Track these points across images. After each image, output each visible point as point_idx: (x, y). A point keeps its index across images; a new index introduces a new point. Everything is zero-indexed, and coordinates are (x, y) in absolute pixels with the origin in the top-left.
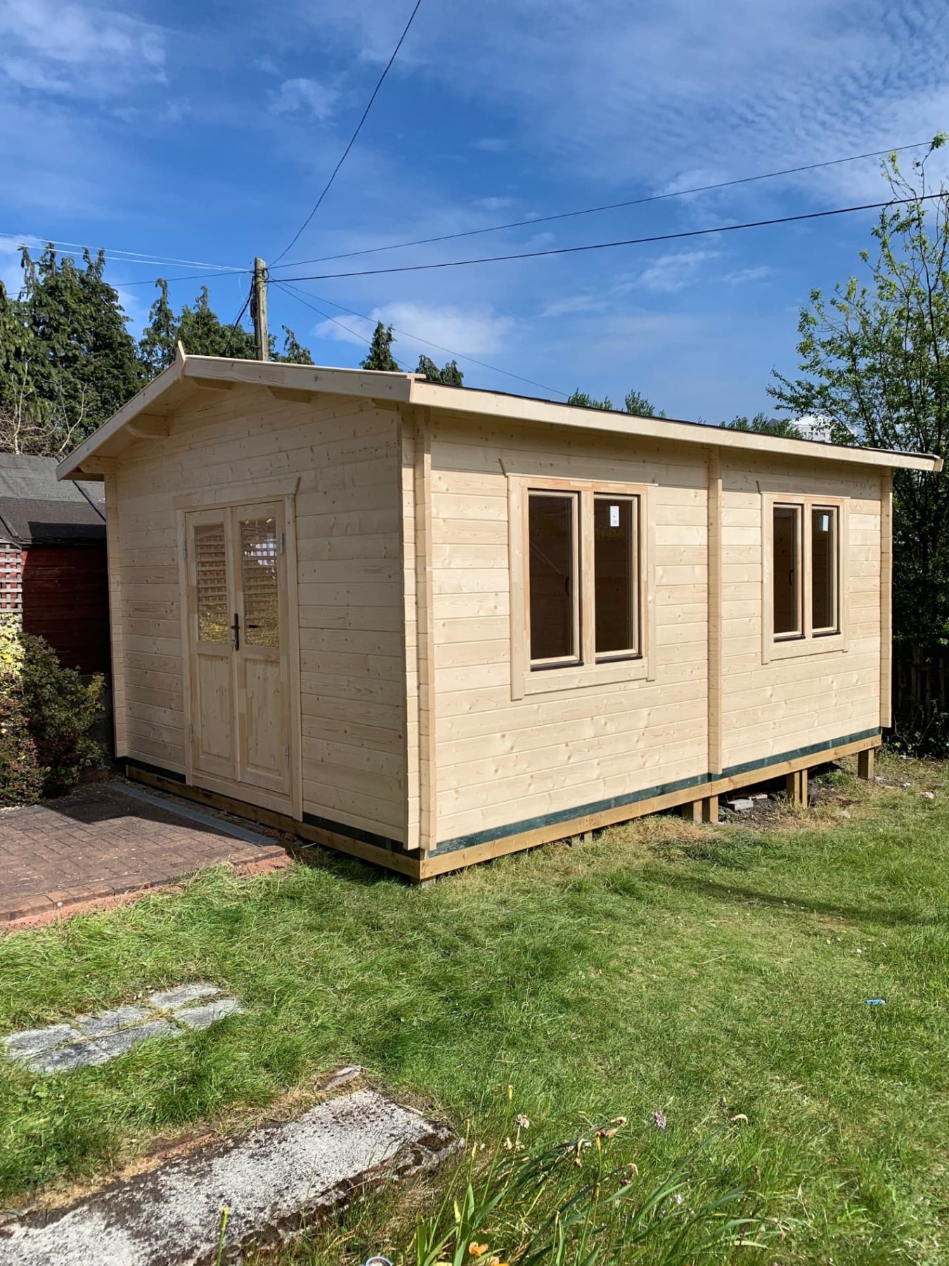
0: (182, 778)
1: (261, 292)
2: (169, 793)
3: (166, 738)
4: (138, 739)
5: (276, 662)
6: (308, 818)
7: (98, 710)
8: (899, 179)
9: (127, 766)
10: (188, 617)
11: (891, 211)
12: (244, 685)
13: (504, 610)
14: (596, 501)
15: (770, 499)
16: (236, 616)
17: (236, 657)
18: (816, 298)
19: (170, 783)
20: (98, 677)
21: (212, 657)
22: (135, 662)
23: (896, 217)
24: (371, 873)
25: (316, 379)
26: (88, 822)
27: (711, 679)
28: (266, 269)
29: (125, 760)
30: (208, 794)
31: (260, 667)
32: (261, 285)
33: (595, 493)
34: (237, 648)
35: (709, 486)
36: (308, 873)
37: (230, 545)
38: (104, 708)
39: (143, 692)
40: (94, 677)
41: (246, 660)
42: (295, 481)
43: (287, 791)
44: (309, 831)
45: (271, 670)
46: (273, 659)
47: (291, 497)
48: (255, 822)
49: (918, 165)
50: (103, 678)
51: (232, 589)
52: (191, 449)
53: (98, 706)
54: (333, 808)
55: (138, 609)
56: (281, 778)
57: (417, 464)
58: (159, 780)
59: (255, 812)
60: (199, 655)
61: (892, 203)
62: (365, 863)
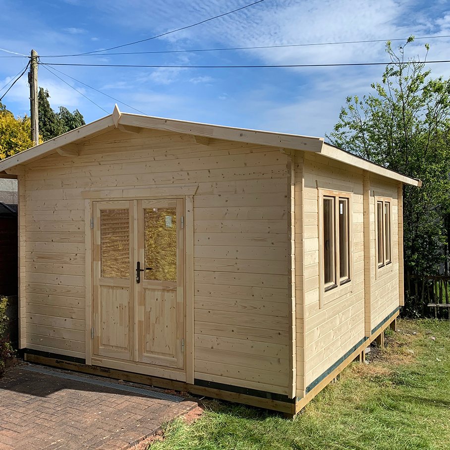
0: (83, 361)
1: (35, 69)
2: (69, 370)
3: (66, 336)
5: (174, 290)
6: (198, 382)
7: (4, 319)
8: (392, 53)
9: (25, 354)
10: (92, 263)
11: (390, 67)
12: (143, 302)
16: (138, 263)
17: (137, 287)
18: (349, 101)
19: (69, 364)
20: (4, 299)
21: (112, 287)
22: (35, 289)
23: (392, 69)
24: (261, 413)
29: (25, 350)
30: (106, 370)
31: (158, 294)
32: (35, 65)
33: (340, 197)
34: (138, 282)
35: (364, 193)
36: (222, 418)
37: (136, 222)
38: (8, 318)
40: (2, 300)
41: (145, 289)
42: (196, 187)
43: (181, 366)
44: (199, 390)
45: (168, 296)
46: (171, 288)
47: (191, 197)
48: (151, 386)
49: (401, 48)
50: (7, 300)
51: (136, 247)
52: (100, 164)
53: (4, 317)
54: (221, 375)
56: (175, 359)
58: (57, 362)
59: (151, 380)
60: (101, 286)
61: (391, 63)
62: (248, 407)
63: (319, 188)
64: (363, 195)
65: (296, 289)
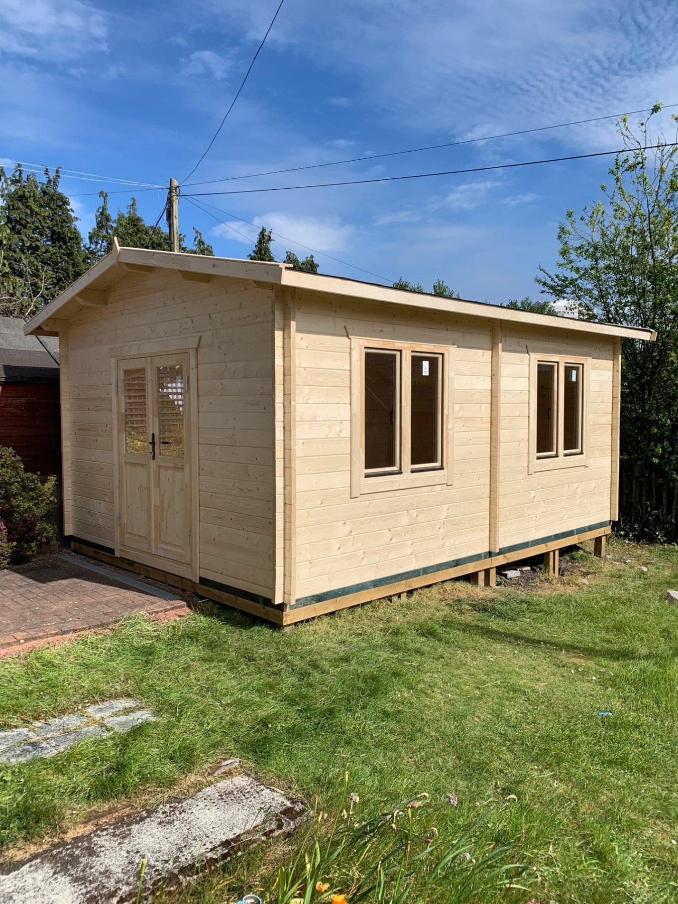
0: (112, 551)
1: (174, 203)
2: (103, 562)
3: (101, 522)
4: (80, 522)
5: (182, 469)
6: (203, 581)
7: (51, 501)
8: (628, 134)
9: (72, 542)
10: (118, 435)
12: (158, 485)
13: (346, 433)
14: (413, 357)
15: (535, 358)
16: (153, 435)
17: (153, 465)
18: (570, 216)
19: (103, 554)
20: (52, 477)
21: (135, 464)
22: (79, 467)
23: (626, 161)
24: (248, 620)
25: (214, 266)
26: (43, 582)
27: (492, 484)
28: (178, 187)
29: (71, 538)
30: (131, 563)
31: (170, 472)
32: (175, 198)
33: (412, 351)
34: (154, 459)
35: (493, 348)
36: (203, 621)
37: (150, 384)
38: (56, 500)
39: (85, 489)
40: (49, 478)
41: (160, 467)
42: (197, 339)
43: (188, 561)
44: (203, 590)
45: (178, 474)
46: (180, 466)
47: (194, 350)
48: (165, 583)
49: (642, 124)
50: (55, 478)
51: (151, 415)
52: (122, 314)
53: (52, 498)
54: (221, 574)
55: (82, 429)
56: (184, 552)
57: (285, 328)
58: (95, 552)
59: (165, 576)
60: (126, 463)
61: (623, 151)
62: (244, 614)
63: (350, 337)
64: (492, 350)
65: (286, 466)
